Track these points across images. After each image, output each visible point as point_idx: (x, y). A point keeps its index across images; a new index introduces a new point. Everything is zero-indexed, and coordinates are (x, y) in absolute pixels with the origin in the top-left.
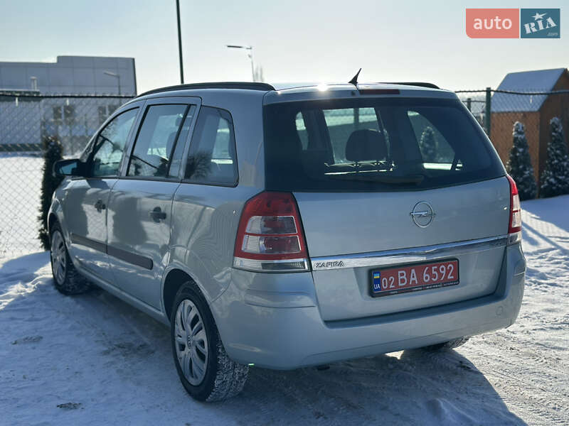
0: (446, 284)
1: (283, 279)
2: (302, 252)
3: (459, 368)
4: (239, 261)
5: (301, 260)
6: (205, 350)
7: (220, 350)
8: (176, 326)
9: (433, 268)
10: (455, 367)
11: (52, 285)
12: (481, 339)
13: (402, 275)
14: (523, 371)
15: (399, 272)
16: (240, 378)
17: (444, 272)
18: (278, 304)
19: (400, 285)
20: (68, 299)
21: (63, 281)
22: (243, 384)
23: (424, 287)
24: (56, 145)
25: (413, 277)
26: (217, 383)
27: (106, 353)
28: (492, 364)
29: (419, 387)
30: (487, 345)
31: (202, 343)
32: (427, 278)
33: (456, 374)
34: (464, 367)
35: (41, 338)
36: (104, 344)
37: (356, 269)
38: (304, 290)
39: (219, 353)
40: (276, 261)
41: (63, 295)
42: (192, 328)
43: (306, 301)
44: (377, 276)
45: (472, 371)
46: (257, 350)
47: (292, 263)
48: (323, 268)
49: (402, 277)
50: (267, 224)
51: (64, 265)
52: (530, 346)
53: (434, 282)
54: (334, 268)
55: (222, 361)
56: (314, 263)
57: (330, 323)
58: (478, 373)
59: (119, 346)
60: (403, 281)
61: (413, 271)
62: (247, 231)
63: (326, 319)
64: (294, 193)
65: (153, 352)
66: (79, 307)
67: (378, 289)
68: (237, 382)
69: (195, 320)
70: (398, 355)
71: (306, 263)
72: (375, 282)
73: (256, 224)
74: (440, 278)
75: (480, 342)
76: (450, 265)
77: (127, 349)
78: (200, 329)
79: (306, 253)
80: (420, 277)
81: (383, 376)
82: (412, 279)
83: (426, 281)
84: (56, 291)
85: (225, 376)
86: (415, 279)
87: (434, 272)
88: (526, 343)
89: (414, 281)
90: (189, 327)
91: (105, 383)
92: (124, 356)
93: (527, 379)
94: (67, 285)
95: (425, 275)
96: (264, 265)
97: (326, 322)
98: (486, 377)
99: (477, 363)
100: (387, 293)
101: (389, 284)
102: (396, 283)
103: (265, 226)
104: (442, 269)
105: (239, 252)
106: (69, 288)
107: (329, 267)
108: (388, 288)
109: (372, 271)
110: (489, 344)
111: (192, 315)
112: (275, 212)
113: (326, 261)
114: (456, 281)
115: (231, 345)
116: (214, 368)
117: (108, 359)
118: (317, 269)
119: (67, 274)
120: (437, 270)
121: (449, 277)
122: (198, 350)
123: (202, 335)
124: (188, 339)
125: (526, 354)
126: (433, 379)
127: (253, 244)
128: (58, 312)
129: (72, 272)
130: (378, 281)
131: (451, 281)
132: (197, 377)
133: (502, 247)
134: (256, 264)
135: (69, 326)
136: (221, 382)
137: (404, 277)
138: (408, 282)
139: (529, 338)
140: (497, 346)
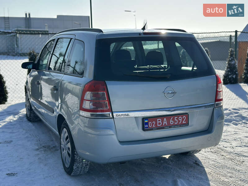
0: (182, 125)
1: (101, 121)
2: (109, 109)
3: (194, 164)
4: (82, 113)
5: (109, 113)
6: (70, 152)
8: (61, 140)
9: (175, 118)
10: (192, 163)
11: (26, 117)
12: (209, 150)
14: (223, 167)
15: (158, 120)
16: (86, 166)
17: (181, 120)
18: (98, 133)
19: (158, 125)
20: (30, 124)
21: (29, 115)
22: (88, 168)
23: (170, 127)
24: (34, 55)
25: (165, 122)
26: (74, 167)
27: (38, 149)
28: (211, 162)
29: (172, 173)
30: (211, 153)
31: (69, 149)
32: (172, 122)
33: (192, 167)
34: (196, 163)
35: (12, 141)
36: (38, 145)
37: (136, 118)
38: (109, 127)
39: (75, 154)
40: (98, 113)
41: (29, 122)
43: (111, 132)
44: (146, 121)
45: (200, 166)
46: (88, 153)
47: (105, 114)
48: (119, 117)
49: (159, 122)
50: (94, 95)
51: (29, 109)
52: (232, 154)
53: (176, 124)
54: (124, 117)
55: (77, 158)
56: (114, 114)
58: (202, 167)
59: (43, 147)
60: (159, 124)
61: (165, 119)
62: (85, 99)
63: (120, 141)
64: (106, 81)
65: (58, 150)
66: (33, 127)
67: (147, 127)
69: (67, 138)
71: (111, 114)
72: (146, 124)
73: (88, 95)
74: (179, 123)
75: (208, 152)
76: (184, 117)
77: (47, 148)
78: (69, 142)
79: (111, 110)
80: (168, 122)
81: (157, 167)
82: (164, 123)
83: (172, 124)
85: (78, 164)
86: (166, 123)
87: (175, 120)
88: (231, 153)
89: (165, 124)
90: (65, 141)
91: (31, 164)
92: (44, 151)
93: (225, 171)
94: (30, 117)
95: (171, 121)
96: (92, 115)
97: (121, 142)
99: (203, 162)
100: (151, 129)
101: (152, 125)
102: (156, 124)
104: (180, 118)
105: (81, 108)
107: (122, 117)
108: (152, 127)
109: (144, 119)
110: (213, 152)
111: (66, 136)
113: (120, 114)
114: (187, 124)
115: (79, 151)
116: (73, 161)
117: (37, 152)
118: (116, 117)
119: (30, 113)
120: (177, 119)
121: (183, 122)
122: (68, 151)
123: (69, 145)
124: (65, 146)
125: (229, 158)
126: (180, 169)
127: (87, 105)
128: (24, 129)
129: (32, 112)
130: (147, 124)
131: (184, 124)
132: (67, 164)
133: (211, 109)
134: (88, 114)
135: (26, 136)
136: (76, 167)
137: (160, 122)
138: (162, 124)
139: (232, 150)
140: (216, 154)
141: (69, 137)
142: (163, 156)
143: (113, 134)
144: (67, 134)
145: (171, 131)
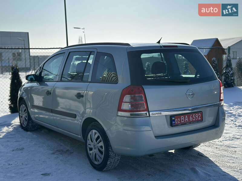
0: (198, 121)
1: (138, 120)
2: (146, 109)
3: (198, 156)
4: (120, 113)
5: (146, 112)
6: (103, 150)
7: (110, 150)
8: (88, 141)
9: (194, 115)
10: (197, 155)
11: (20, 127)
12: (203, 145)
13: (182, 118)
14: (224, 156)
15: (182, 117)
16: (117, 161)
17: (197, 117)
18: (137, 130)
19: (182, 122)
20: (29, 133)
21: (26, 125)
22: (118, 163)
23: (190, 123)
24: (16, 69)
25: (186, 119)
26: (108, 163)
27: (53, 153)
28: (210, 153)
29: (185, 163)
31: (101, 147)
32: (191, 119)
33: (198, 158)
34: (200, 155)
35: (23, 148)
36: (51, 150)
37: (166, 116)
38: (147, 124)
39: (110, 151)
40: (135, 113)
41: (25, 131)
42: (96, 142)
43: (148, 128)
44: (173, 119)
45: (204, 157)
46: (128, 149)
47: (142, 114)
48: (154, 115)
49: (182, 119)
50: (132, 98)
51: (27, 119)
52: (223, 147)
53: (194, 121)
54: (158, 115)
55: (111, 154)
56: (151, 113)
57: (157, 137)
58: (206, 157)
59: (58, 151)
60: (183, 120)
61: (186, 116)
62: (123, 101)
63: (156, 136)
64: (143, 86)
65: (73, 153)
66: (34, 136)
67: (174, 124)
68: (116, 162)
69: (98, 138)
70: (173, 151)
71: (147, 113)
72: (172, 121)
73: (127, 98)
74: (195, 119)
76: (200, 114)
77: (61, 152)
78: (100, 141)
79: (147, 110)
80: (189, 119)
81: (169, 159)
82: (186, 120)
83: (191, 120)
84: (22, 130)
85: (112, 159)
86: (187, 119)
87: (194, 117)
88: (221, 146)
89: (187, 120)
90: (95, 141)
91: (57, 165)
92: (61, 154)
93: (226, 159)
94: (28, 127)
95: (191, 118)
96: (131, 114)
97: (156, 137)
98: (210, 159)
99: (205, 153)
100: (177, 125)
102: (180, 121)
103: (131, 99)
104: (197, 116)
105: (120, 109)
106: (29, 128)
107: (156, 115)
108: (178, 123)
109: (171, 116)
110: (207, 146)
111: (96, 136)
112: (135, 93)
113: (155, 113)
114: (202, 120)
115: (115, 147)
116: (107, 157)
117: (55, 156)
118: (152, 116)
119: (28, 122)
121: (199, 119)
122: (99, 150)
123: (102, 144)
124: (94, 146)
125: (223, 150)
126: (190, 160)
127: (126, 106)
128: (27, 138)
129: (30, 121)
130: (174, 120)
131: (200, 120)
132: (98, 161)
133: (217, 107)
134: (128, 114)
135: (34, 143)
136: (110, 162)
137: (183, 119)
138: (185, 121)
139: (222, 144)
140: (210, 147)
141: (100, 137)
142: (169, 151)
143: (151, 130)
144: (98, 134)
145: (191, 126)
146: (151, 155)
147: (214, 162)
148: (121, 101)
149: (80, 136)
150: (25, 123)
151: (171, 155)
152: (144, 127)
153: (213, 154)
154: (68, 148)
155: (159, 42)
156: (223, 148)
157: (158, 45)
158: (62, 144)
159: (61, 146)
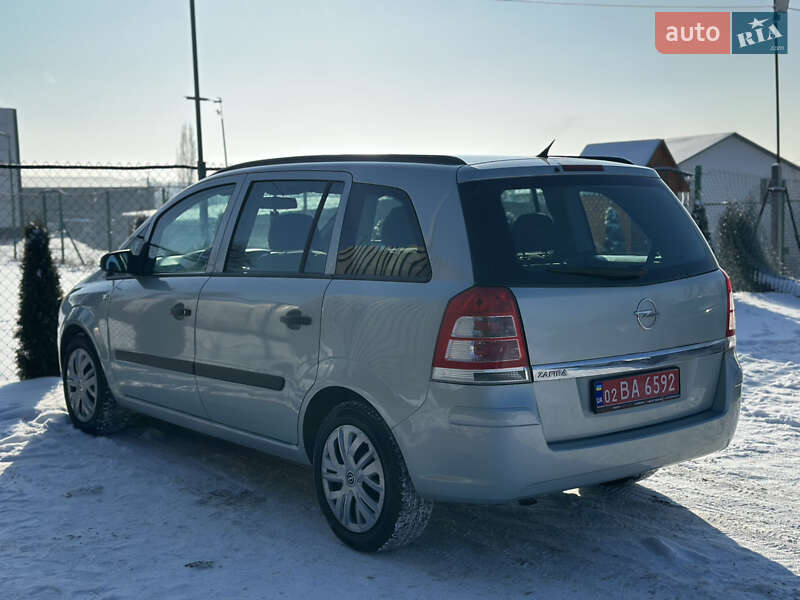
0: (667, 397)
1: (496, 393)
2: (522, 360)
3: (656, 504)
4: (439, 372)
5: (521, 369)
6: (381, 486)
7: (404, 485)
8: (325, 460)
9: (655, 378)
10: (650, 502)
11: (68, 423)
13: (624, 386)
14: (732, 504)
15: (622, 383)
16: (423, 521)
17: (665, 383)
18: (494, 422)
19: (623, 398)
21: (89, 415)
22: (424, 528)
23: (646, 401)
24: (41, 232)
25: (635, 389)
26: (398, 525)
27: (202, 503)
28: (691, 496)
29: (622, 526)
31: (375, 478)
32: (648, 390)
33: (656, 509)
34: (661, 502)
35: (101, 488)
36: (193, 493)
37: (578, 380)
38: (526, 404)
39: (403, 489)
40: (492, 371)
42: (356, 462)
43: (523, 417)
44: (599, 389)
45: (672, 506)
46: (467, 481)
47: (510, 373)
48: (545, 378)
49: (624, 389)
50: (478, 326)
51: (94, 395)
52: (723, 476)
53: (657, 395)
54: (557, 378)
55: (407, 498)
56: (535, 372)
57: (553, 444)
58: (681, 507)
59: (214, 494)
60: (625, 393)
61: (635, 381)
62: (453, 335)
63: (552, 440)
64: (515, 290)
65: (264, 499)
67: (601, 404)
68: (420, 524)
69: (363, 449)
71: (526, 372)
72: (595, 395)
73: (464, 326)
74: (661, 390)
76: (671, 375)
77: (229, 498)
78: (371, 460)
79: (526, 361)
80: (642, 389)
81: (572, 516)
82: (634, 391)
83: (648, 393)
84: (78, 431)
85: (408, 516)
86: (637, 391)
87: (656, 383)
88: (717, 473)
89: (636, 394)
90: (352, 459)
91: (227, 537)
92: (228, 505)
93: (742, 513)
94: (98, 420)
95: (647, 387)
96: (477, 376)
97: (550, 444)
98: (693, 511)
99: (673, 496)
100: (609, 409)
101: (612, 397)
102: (618, 396)
103: (475, 329)
104: (664, 380)
105: (440, 360)
106: (101, 425)
107: (552, 378)
108: (611, 402)
109: (593, 382)
111: (357, 444)
112: (487, 312)
113: (548, 370)
114: (677, 394)
115: (422, 477)
118: (539, 379)
119: (99, 406)
120: (658, 381)
121: (671, 389)
122: (365, 486)
123: (376, 468)
124: (348, 475)
125: (723, 485)
126: (633, 516)
127: (460, 350)
128: (101, 456)
129: (107, 403)
130: (601, 394)
131: (672, 393)
132: (364, 521)
133: (720, 354)
134: (466, 375)
135: (129, 472)
136: (402, 524)
137: (626, 389)
138: (630, 395)
139: (717, 468)
140: (684, 478)
141: (371, 448)
143: (535, 422)
144: (362, 438)
145: (647, 411)
146: (527, 502)
147: (709, 522)
148: (444, 336)
149: (294, 448)
150: (89, 410)
151: (575, 504)
152: (513, 414)
153: (700, 497)
154: (245, 486)
155: (544, 155)
156: (723, 479)
157: (541, 162)
158: (221, 473)
159: (220, 478)
